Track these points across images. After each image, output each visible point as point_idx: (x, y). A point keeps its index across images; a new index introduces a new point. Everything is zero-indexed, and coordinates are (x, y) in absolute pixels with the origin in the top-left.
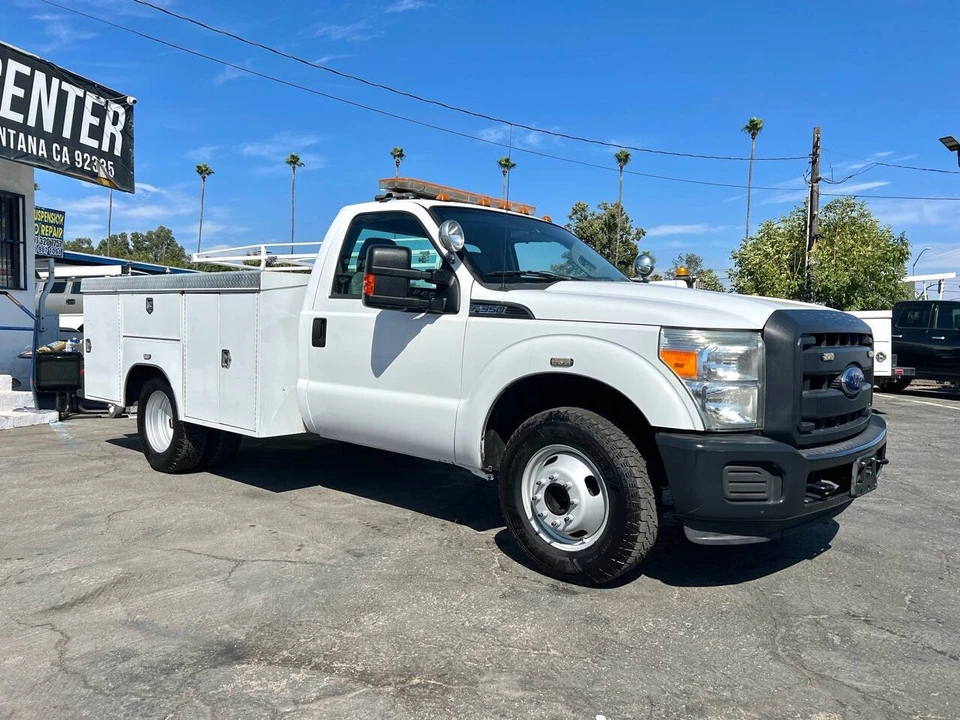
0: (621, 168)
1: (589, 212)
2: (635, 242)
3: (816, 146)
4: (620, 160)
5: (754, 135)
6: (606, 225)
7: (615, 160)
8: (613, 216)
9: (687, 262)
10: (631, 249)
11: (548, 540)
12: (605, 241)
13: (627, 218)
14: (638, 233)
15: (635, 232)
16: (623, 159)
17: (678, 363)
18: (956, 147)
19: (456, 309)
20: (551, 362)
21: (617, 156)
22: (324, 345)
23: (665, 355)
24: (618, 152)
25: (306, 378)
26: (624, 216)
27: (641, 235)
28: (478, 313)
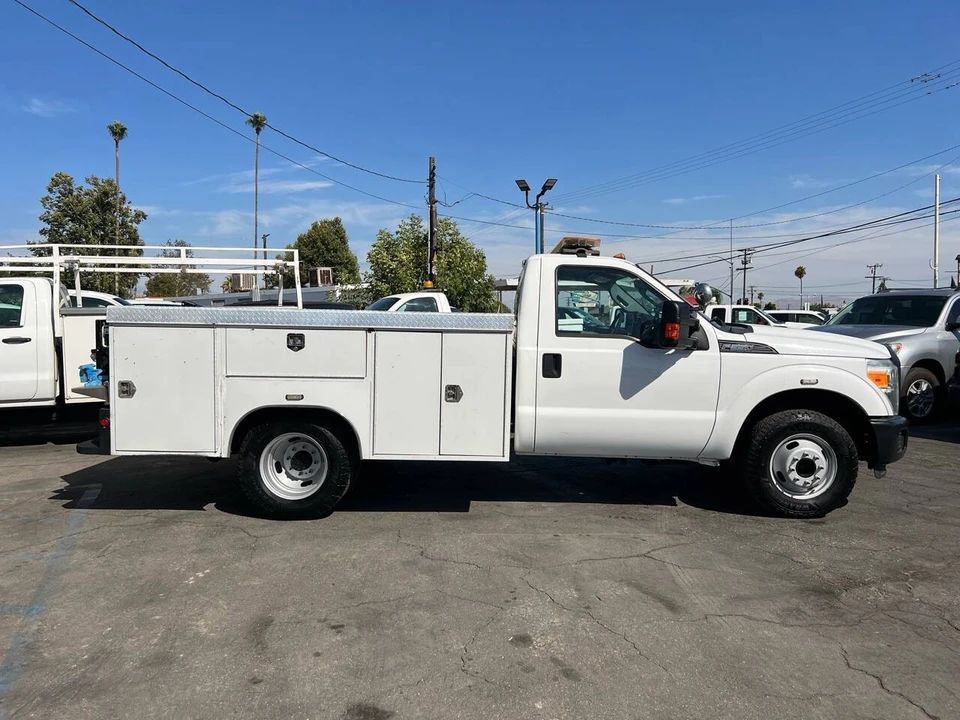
0: (117, 143)
1: (75, 186)
2: (134, 225)
3: (432, 173)
4: (115, 134)
5: (258, 131)
6: (98, 204)
7: (108, 133)
8: (106, 194)
10: (129, 233)
11: (790, 496)
12: (98, 221)
13: (124, 198)
14: (137, 216)
15: (134, 213)
16: (119, 133)
17: (878, 379)
18: (525, 188)
19: (705, 347)
20: (802, 382)
21: (111, 128)
22: (559, 376)
23: (870, 375)
24: (112, 124)
25: (531, 405)
26: (120, 196)
27: (141, 218)
28: (728, 350)
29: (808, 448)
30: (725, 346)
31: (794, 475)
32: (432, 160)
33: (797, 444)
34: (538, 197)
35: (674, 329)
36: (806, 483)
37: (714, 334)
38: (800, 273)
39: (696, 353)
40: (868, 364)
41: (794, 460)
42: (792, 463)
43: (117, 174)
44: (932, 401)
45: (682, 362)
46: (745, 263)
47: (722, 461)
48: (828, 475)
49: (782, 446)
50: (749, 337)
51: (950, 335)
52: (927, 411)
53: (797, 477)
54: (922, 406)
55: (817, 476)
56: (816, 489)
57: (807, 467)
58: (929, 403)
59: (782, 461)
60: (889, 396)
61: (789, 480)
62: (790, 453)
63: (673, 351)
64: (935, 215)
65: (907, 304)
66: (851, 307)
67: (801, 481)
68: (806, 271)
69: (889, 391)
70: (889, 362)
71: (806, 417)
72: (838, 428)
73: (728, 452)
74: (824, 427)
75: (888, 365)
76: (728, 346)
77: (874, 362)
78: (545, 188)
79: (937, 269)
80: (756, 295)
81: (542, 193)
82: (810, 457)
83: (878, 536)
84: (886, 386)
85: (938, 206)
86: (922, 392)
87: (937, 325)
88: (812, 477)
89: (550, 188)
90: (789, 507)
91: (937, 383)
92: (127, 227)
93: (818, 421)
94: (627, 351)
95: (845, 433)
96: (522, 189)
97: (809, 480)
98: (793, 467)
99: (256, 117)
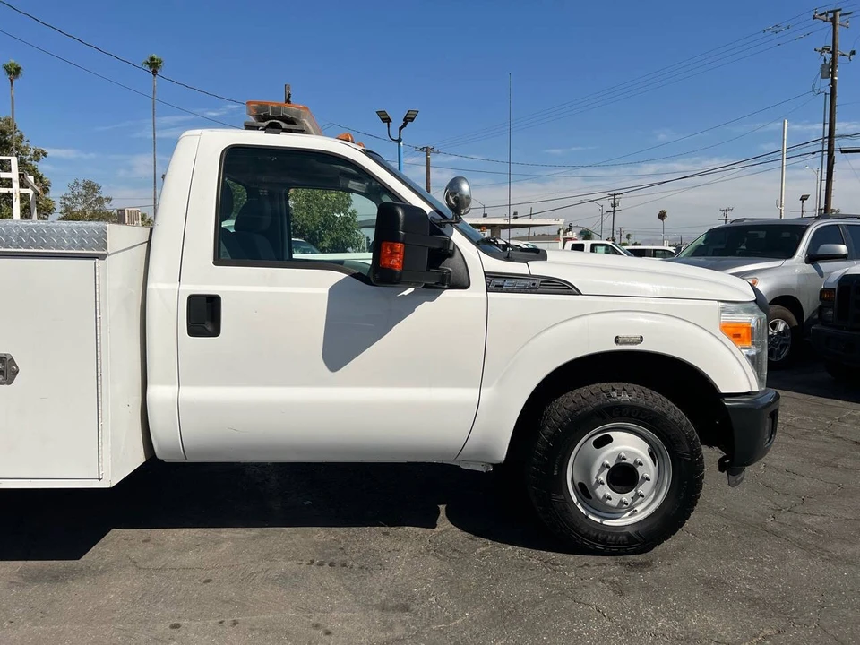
0: (12, 81)
2: (34, 163)
4: (10, 73)
5: (155, 73)
7: (3, 72)
8: (3, 132)
9: (84, 188)
10: (28, 171)
11: (598, 520)
13: (22, 137)
14: (36, 154)
15: (32, 152)
16: (14, 72)
17: (735, 334)
18: (387, 120)
19: (464, 285)
20: (617, 340)
21: (6, 67)
22: (216, 332)
23: (725, 328)
24: (7, 64)
25: (172, 384)
26: (18, 134)
27: (41, 156)
28: (500, 289)
29: (628, 445)
30: (496, 282)
31: (604, 490)
32: (287, 88)
33: (608, 440)
34: (401, 129)
35: (393, 253)
36: (622, 503)
37: (477, 262)
38: (662, 216)
39: (448, 294)
40: (723, 311)
41: (604, 466)
42: (601, 471)
43: (13, 112)
44: (789, 342)
45: (425, 308)
46: (614, 206)
47: (494, 466)
48: (657, 487)
49: (586, 444)
50: (537, 268)
51: (810, 268)
52: (784, 353)
53: (609, 492)
54: (778, 348)
55: (640, 491)
56: (638, 509)
57: (624, 476)
58: (786, 345)
59: (586, 468)
60: (754, 360)
61: (597, 498)
62: (599, 455)
63: (411, 290)
64: (782, 159)
65: (762, 234)
66: (703, 238)
67: (615, 498)
68: (667, 214)
69: (753, 352)
70: (753, 305)
71: (625, 397)
72: (674, 412)
73: (502, 455)
74: (651, 412)
75: (752, 311)
76: (500, 282)
77: (732, 306)
78: (407, 120)
79: (783, 208)
80: (624, 235)
81: (404, 125)
82: (630, 461)
83: (734, 598)
84: (748, 344)
85: (785, 150)
86: (779, 333)
87: (796, 257)
88: (632, 493)
89: (412, 119)
90: (596, 539)
91: (795, 323)
92: (26, 165)
93: (642, 403)
94: (334, 291)
95: (686, 420)
96: (383, 120)
97: (627, 497)
98: (603, 477)
99: (152, 59)
